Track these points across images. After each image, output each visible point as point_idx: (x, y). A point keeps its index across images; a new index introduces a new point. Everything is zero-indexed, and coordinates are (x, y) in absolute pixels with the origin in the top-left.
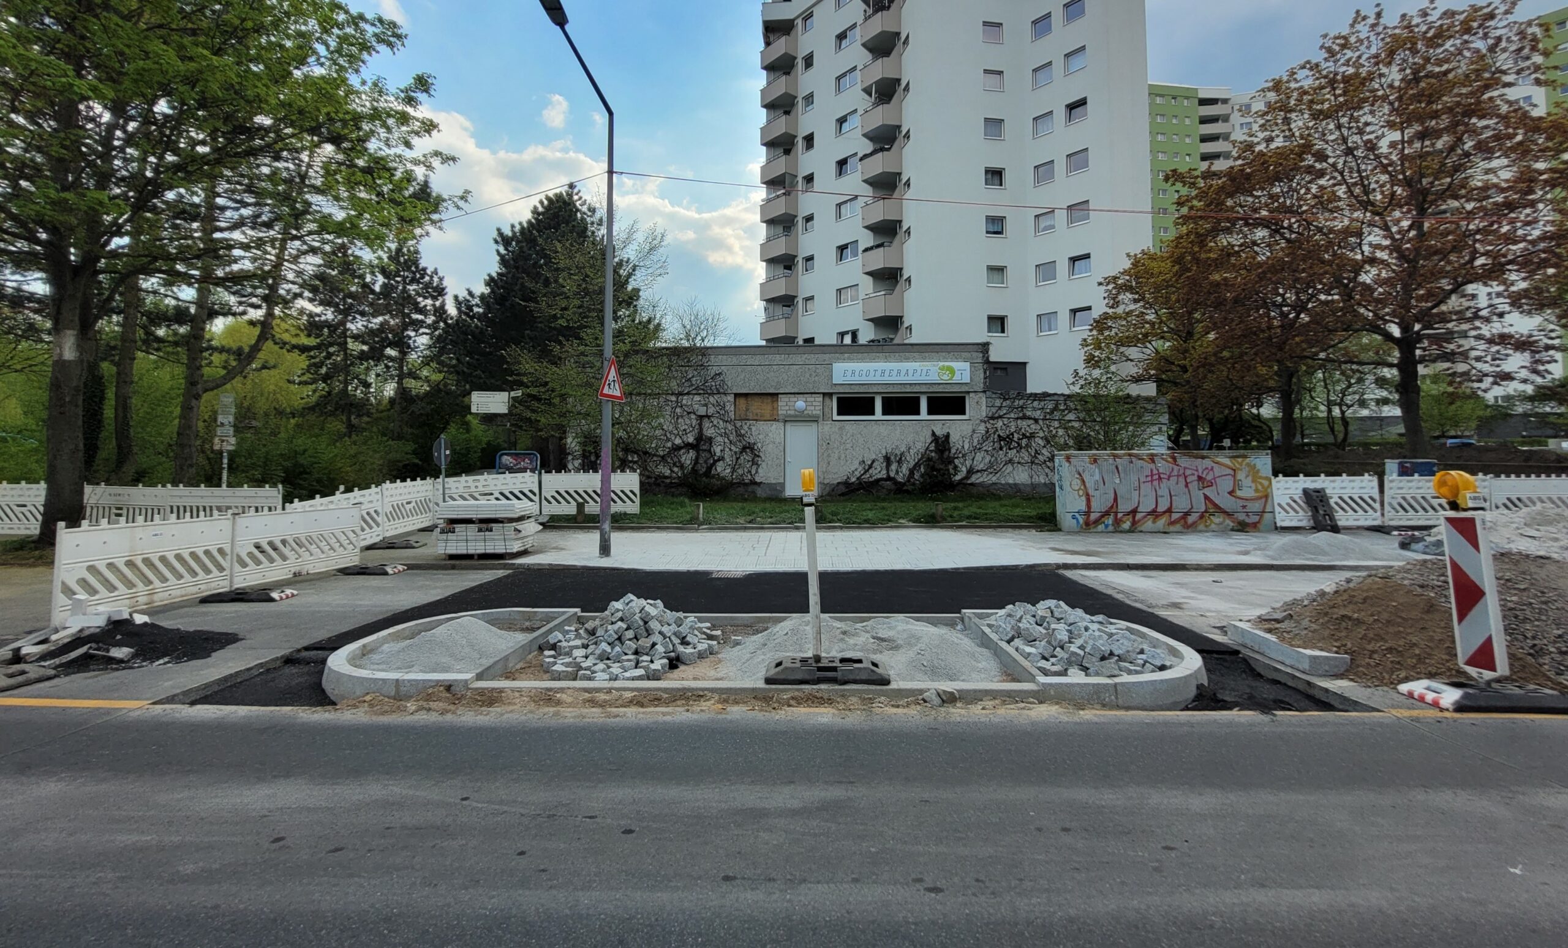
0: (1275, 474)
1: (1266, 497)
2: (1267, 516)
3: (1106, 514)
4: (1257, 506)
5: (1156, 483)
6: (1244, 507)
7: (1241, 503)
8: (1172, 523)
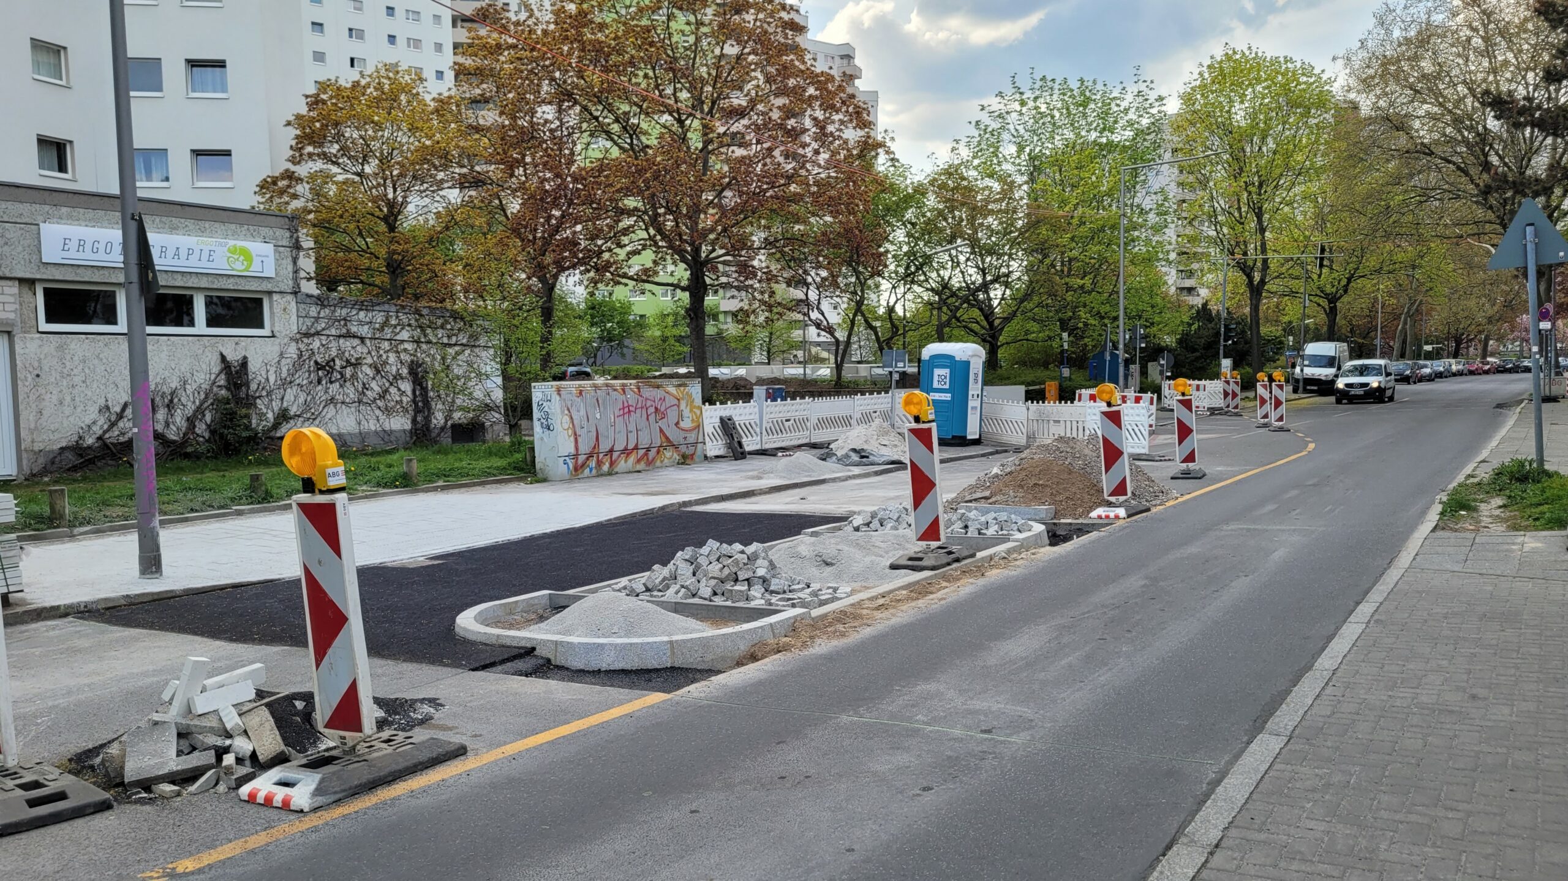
0: (704, 403)
1: (699, 426)
2: (700, 446)
3: (590, 456)
4: (692, 437)
5: (626, 416)
6: (685, 438)
7: (683, 435)
8: (639, 461)
